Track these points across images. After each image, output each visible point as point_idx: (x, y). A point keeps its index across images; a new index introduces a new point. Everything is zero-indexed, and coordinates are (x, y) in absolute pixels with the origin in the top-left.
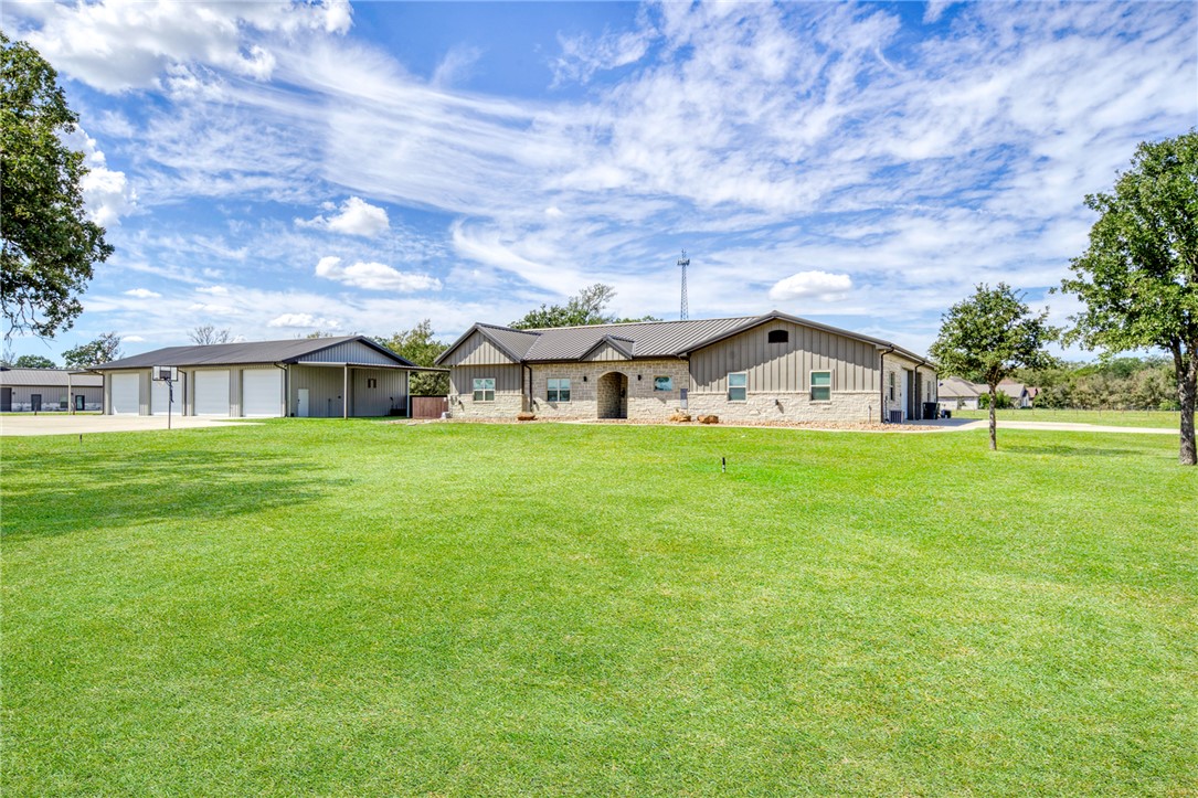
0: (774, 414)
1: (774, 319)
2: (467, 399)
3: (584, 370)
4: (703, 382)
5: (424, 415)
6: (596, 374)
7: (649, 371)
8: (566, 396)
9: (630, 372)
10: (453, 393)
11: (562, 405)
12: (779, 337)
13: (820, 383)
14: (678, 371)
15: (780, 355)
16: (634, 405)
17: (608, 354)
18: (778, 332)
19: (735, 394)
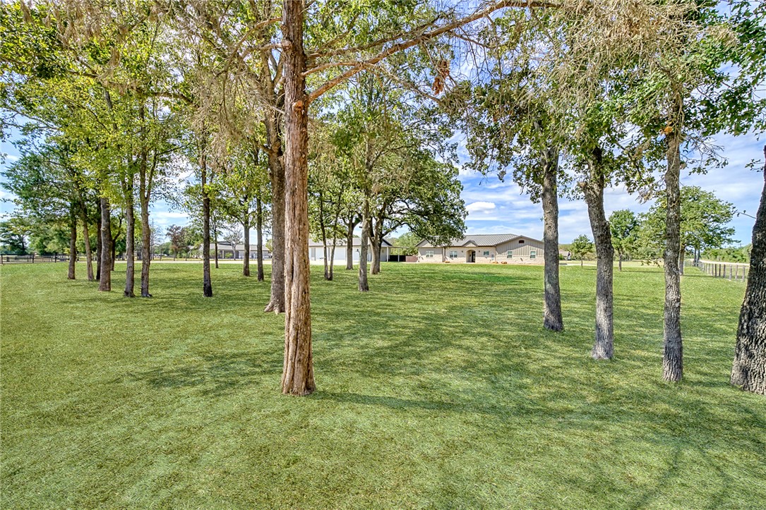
0: (521, 262)
1: (521, 237)
2: (424, 257)
3: (462, 249)
4: (500, 253)
5: (409, 261)
6: (466, 250)
7: (483, 250)
8: (456, 256)
9: (476, 250)
10: (419, 255)
11: (455, 259)
12: (521, 242)
13: (533, 254)
14: (491, 251)
15: (522, 246)
16: (477, 259)
17: (471, 245)
18: (522, 241)
19: (510, 256)
